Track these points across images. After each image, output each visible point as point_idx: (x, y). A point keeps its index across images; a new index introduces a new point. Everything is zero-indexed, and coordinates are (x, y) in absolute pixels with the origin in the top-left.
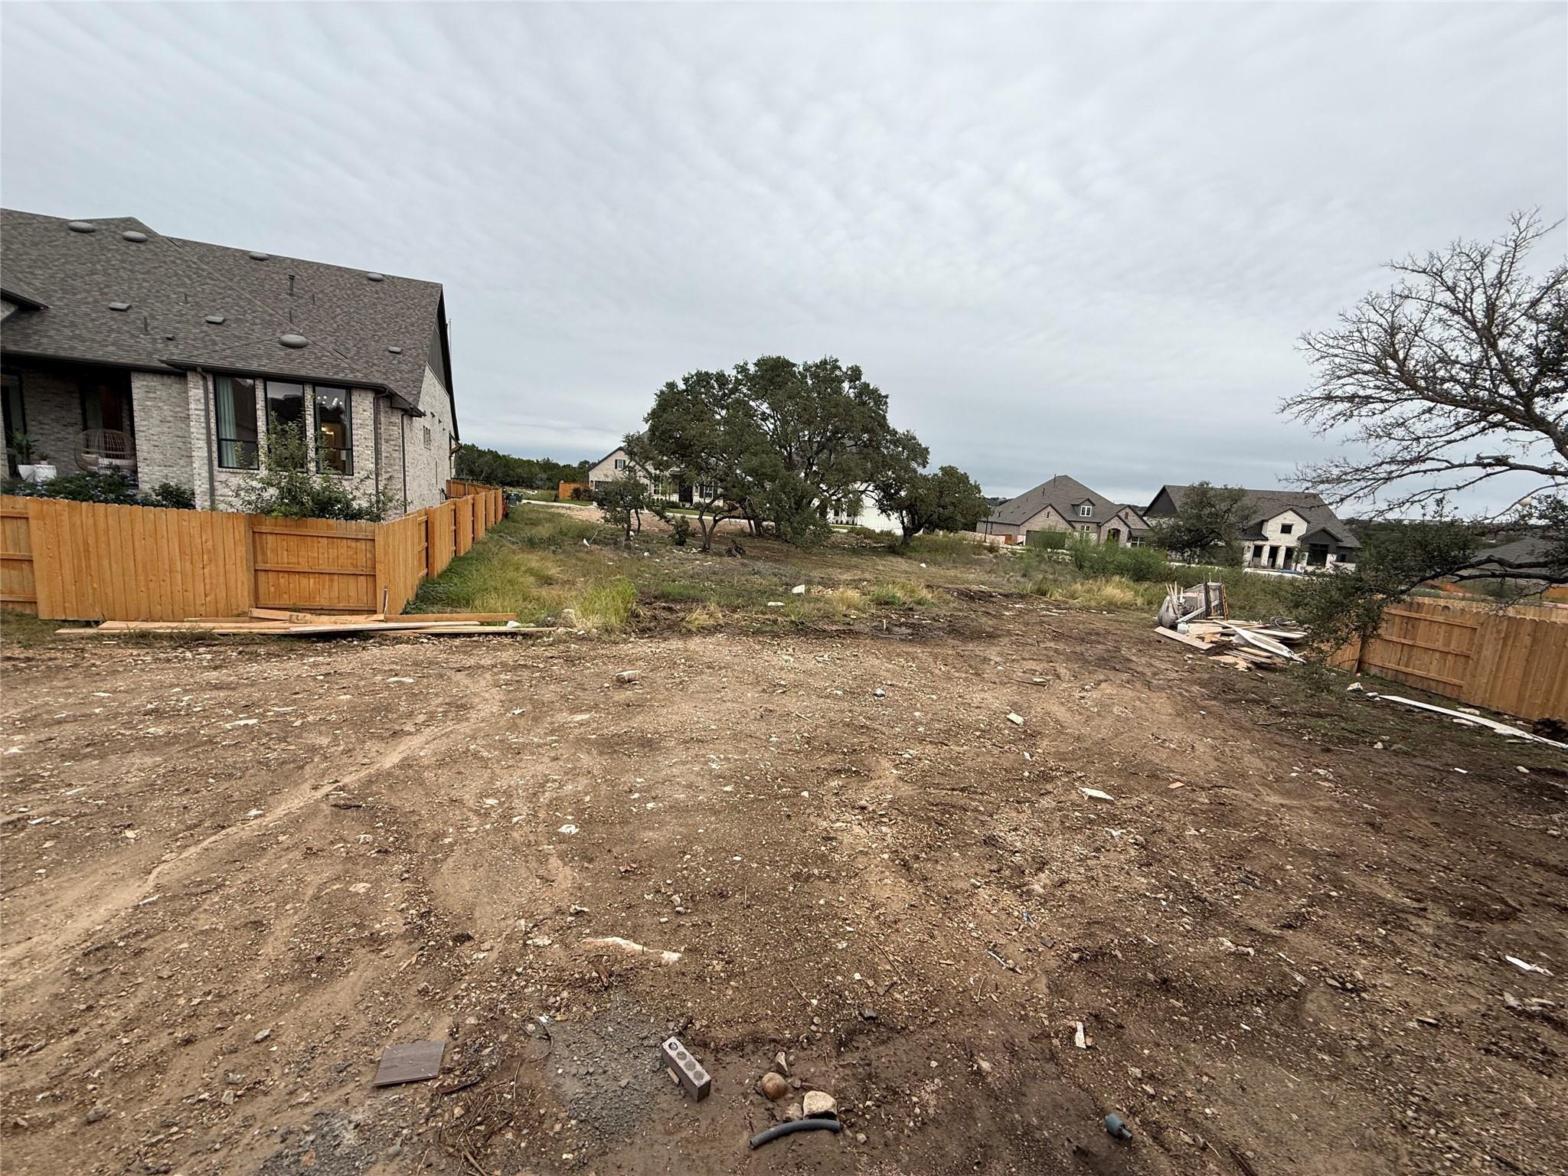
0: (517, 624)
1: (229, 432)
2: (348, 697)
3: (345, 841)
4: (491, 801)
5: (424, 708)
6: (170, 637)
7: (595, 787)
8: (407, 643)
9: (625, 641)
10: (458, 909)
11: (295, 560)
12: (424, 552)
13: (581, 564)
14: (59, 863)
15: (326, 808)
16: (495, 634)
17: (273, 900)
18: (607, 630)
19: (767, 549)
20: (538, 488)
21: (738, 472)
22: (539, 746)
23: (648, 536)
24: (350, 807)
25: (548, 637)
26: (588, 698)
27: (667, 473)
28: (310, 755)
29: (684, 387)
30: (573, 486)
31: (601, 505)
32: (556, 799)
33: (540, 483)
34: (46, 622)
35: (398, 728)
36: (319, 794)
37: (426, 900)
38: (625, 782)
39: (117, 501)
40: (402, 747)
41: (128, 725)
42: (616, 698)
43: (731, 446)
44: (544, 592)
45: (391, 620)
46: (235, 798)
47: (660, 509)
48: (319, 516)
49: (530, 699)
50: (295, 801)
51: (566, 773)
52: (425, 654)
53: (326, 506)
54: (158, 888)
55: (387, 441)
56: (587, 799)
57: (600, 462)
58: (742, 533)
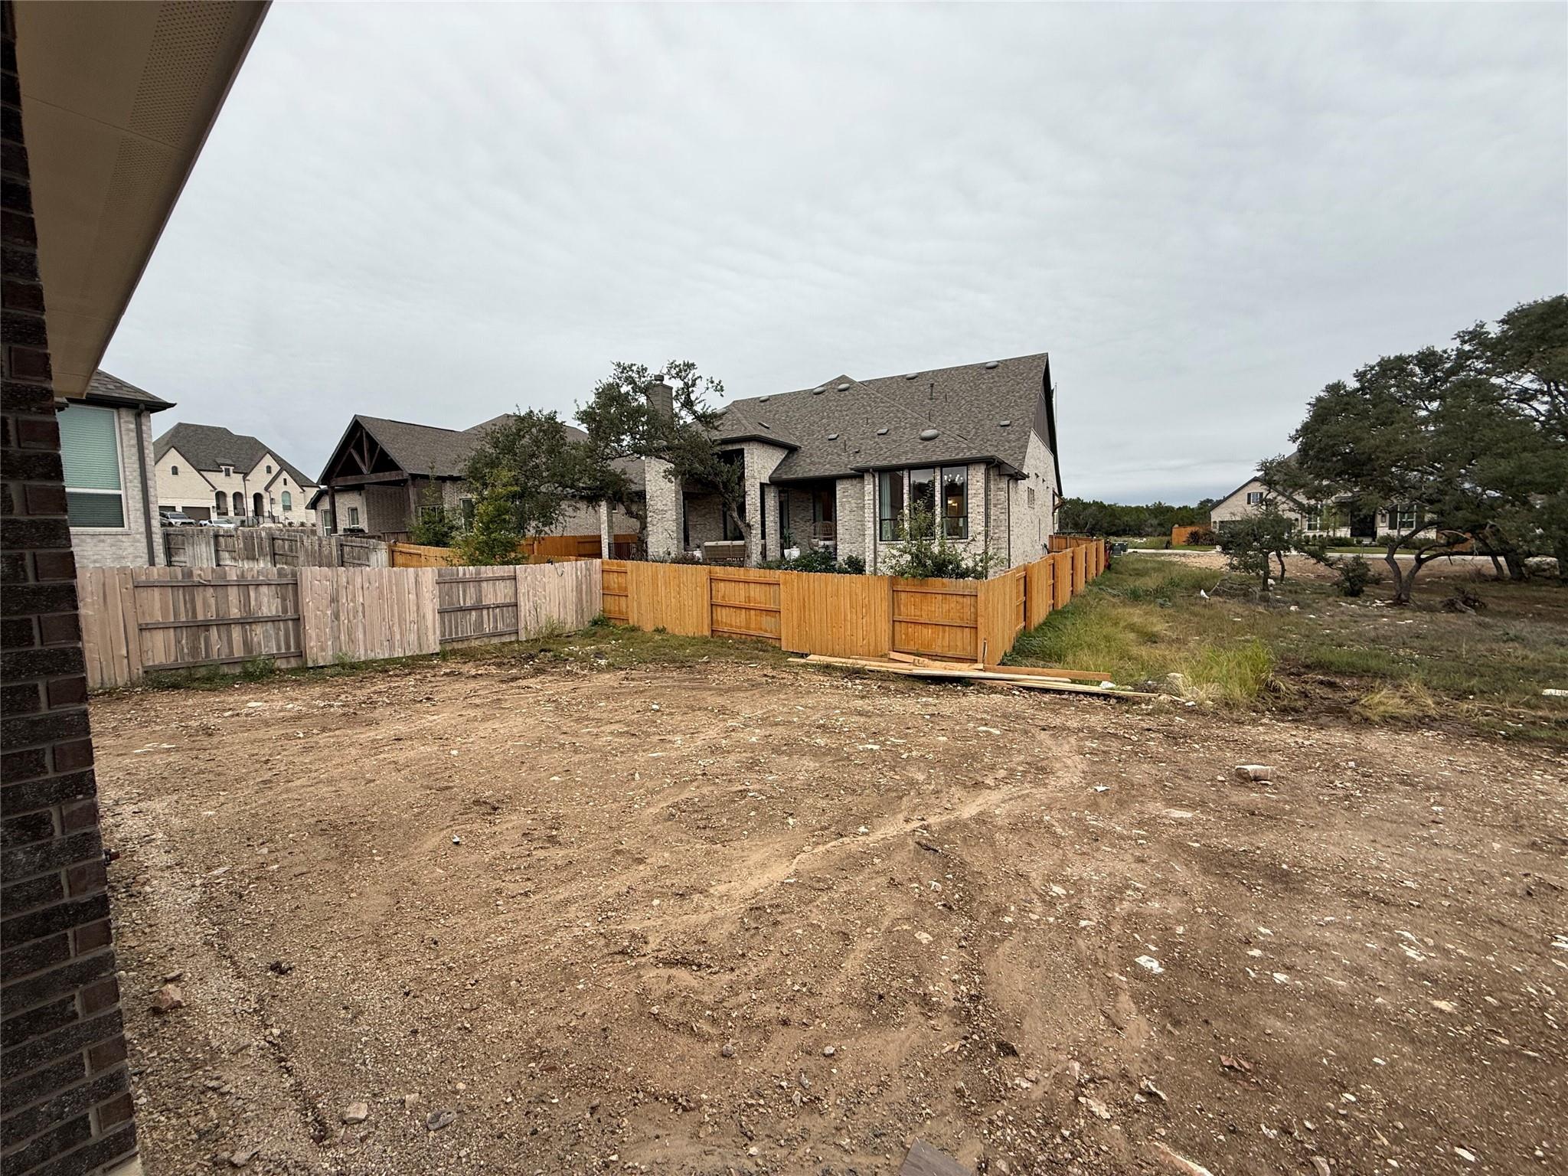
0: (1111, 685)
1: (887, 515)
2: (945, 738)
3: (921, 883)
4: (1058, 890)
5: (1005, 763)
6: (841, 669)
7: (1193, 916)
8: (1001, 693)
9: (1254, 722)
10: (1007, 1010)
11: (919, 613)
12: (1022, 607)
13: (1196, 619)
14: (754, 830)
15: (911, 844)
16: (1086, 694)
17: (860, 918)
18: (1227, 704)
19: (1538, 601)
20: (1147, 535)
21: (1467, 485)
22: (1121, 837)
23: (1298, 584)
24: (928, 849)
25: (1147, 704)
26: (1192, 790)
27: (1330, 501)
28: (908, 788)
29: (1357, 385)
30: (1190, 529)
31: (1226, 549)
32: (1137, 914)
33: (1150, 530)
34: (784, 653)
35: (980, 779)
36: (909, 827)
37: (977, 981)
38: (1238, 925)
39: (826, 570)
40: (980, 800)
41: (808, 734)
42: (1234, 799)
43: (1452, 450)
44: (1144, 651)
45: (990, 670)
46: (853, 812)
47: (1317, 551)
48: (937, 576)
49: (1118, 776)
50: (891, 828)
51: (1154, 884)
52: (1014, 707)
53: (943, 567)
54: (797, 873)
55: (995, 506)
56: (1180, 930)
57: (1226, 499)
58: (1479, 576)
